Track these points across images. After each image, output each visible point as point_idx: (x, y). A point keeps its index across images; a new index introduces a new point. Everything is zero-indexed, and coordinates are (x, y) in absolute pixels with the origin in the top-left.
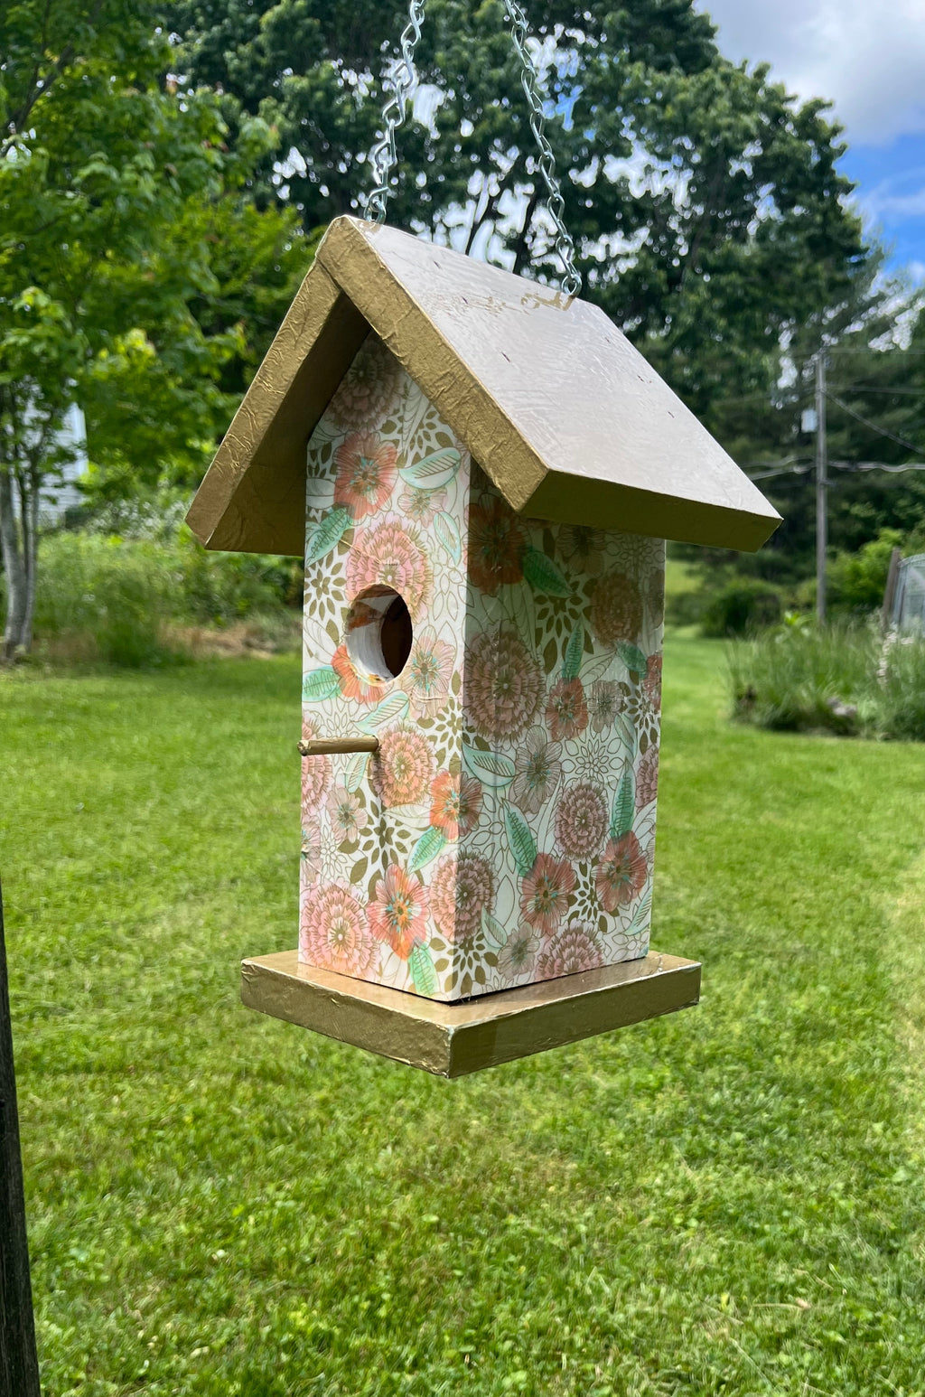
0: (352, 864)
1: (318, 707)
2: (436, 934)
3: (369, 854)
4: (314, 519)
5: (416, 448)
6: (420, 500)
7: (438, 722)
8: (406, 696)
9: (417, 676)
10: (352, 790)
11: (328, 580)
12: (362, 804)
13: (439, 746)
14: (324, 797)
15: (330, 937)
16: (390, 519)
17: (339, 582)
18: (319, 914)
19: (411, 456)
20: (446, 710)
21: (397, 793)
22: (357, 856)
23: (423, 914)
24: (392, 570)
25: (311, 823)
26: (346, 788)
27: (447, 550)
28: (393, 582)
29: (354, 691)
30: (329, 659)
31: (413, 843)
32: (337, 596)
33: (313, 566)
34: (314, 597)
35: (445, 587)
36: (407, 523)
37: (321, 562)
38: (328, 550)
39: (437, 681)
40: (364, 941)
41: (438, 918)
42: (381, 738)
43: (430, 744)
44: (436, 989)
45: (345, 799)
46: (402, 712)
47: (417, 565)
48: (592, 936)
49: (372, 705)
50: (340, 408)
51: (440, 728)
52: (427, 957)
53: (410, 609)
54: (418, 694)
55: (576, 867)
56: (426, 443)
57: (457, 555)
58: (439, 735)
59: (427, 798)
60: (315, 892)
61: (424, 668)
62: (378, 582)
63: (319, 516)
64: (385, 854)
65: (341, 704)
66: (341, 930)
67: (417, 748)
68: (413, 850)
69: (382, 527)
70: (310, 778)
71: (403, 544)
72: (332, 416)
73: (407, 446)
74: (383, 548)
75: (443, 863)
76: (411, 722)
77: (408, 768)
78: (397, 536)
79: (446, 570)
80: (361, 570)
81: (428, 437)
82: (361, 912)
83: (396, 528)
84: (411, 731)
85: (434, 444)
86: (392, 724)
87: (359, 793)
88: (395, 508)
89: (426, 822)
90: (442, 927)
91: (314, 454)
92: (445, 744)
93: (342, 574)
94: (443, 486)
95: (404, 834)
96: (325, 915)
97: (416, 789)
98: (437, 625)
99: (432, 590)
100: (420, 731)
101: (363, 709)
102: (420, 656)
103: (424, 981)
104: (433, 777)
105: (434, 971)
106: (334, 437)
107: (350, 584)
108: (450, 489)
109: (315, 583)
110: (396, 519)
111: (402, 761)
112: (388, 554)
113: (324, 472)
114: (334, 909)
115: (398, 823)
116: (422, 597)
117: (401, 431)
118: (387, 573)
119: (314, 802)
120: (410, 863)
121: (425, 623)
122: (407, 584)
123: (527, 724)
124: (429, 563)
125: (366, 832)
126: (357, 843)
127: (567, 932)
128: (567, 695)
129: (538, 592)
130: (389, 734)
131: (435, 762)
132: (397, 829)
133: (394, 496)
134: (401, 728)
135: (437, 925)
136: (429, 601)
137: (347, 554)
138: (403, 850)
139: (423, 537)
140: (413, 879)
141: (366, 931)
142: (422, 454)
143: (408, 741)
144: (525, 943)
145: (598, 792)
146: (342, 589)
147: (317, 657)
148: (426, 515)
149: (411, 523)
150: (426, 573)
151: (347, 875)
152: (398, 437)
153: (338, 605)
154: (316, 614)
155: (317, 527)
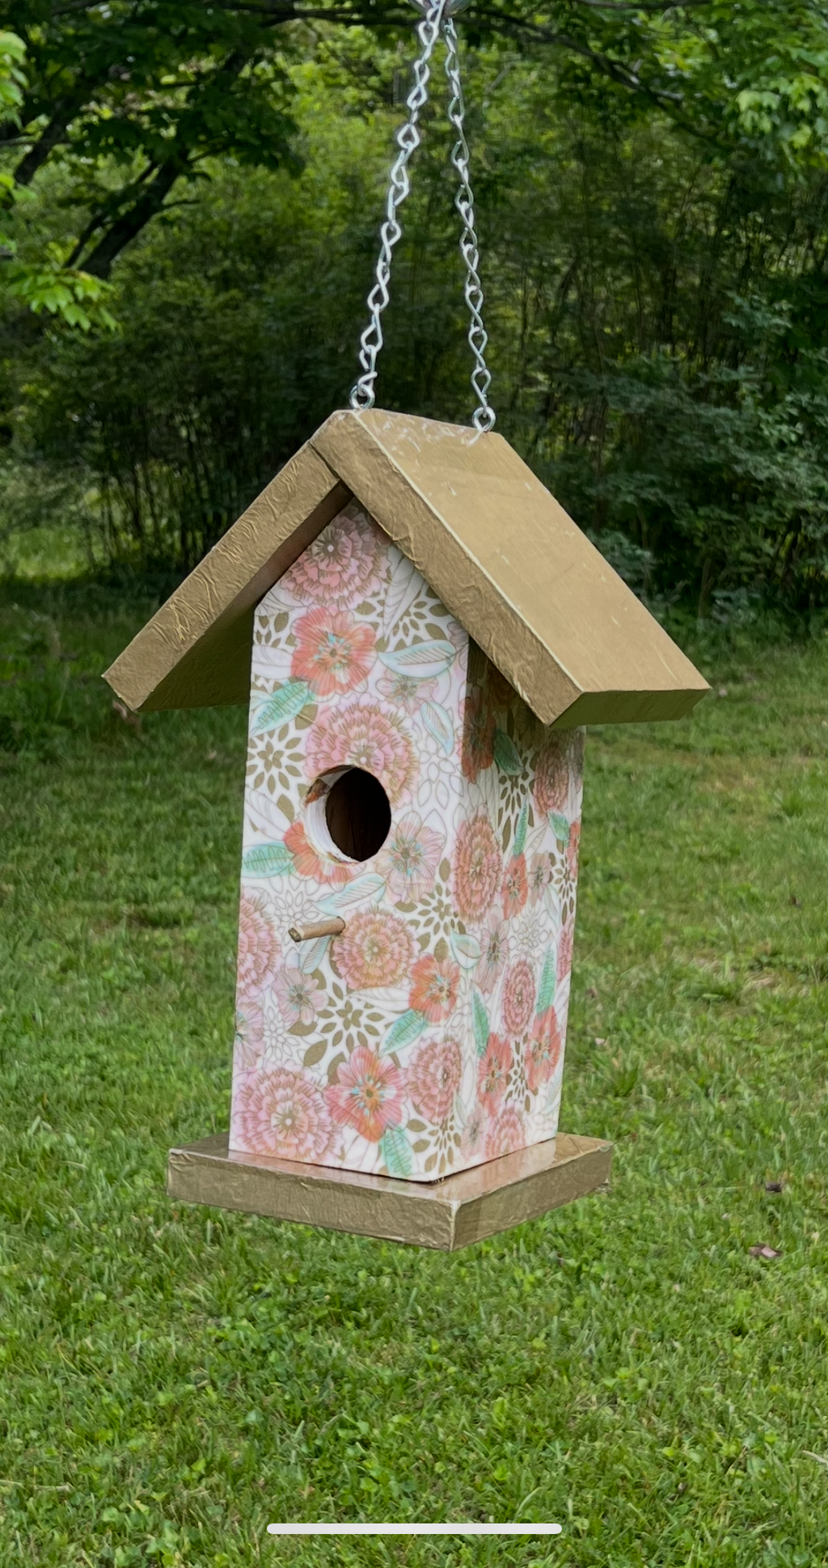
0: (306, 1047)
1: (262, 883)
2: (414, 1116)
3: (329, 1036)
4: (263, 688)
5: (401, 634)
6: (404, 687)
7: (421, 907)
8: (382, 879)
9: (396, 860)
10: (309, 970)
11: (280, 753)
12: (322, 985)
13: (422, 931)
14: (270, 978)
15: (274, 1122)
16: (365, 701)
17: (297, 757)
18: (260, 1099)
19: (394, 641)
20: (432, 896)
21: (367, 976)
22: (314, 1038)
23: (398, 1096)
24: (366, 752)
25: (251, 1004)
26: (300, 969)
27: (436, 740)
28: (368, 763)
29: (314, 869)
30: (280, 836)
31: (387, 1026)
32: (294, 772)
33: (261, 737)
34: (261, 768)
35: (433, 776)
36: (385, 707)
37: (271, 734)
38: (281, 722)
39: (421, 867)
40: (321, 1125)
41: (418, 1100)
42: (347, 919)
43: (411, 929)
44: (414, 1169)
45: (298, 980)
46: (376, 895)
47: (399, 751)
48: (519, 1115)
49: (336, 886)
50: (300, 579)
51: (423, 913)
52: (403, 1139)
53: (389, 793)
54: (396, 877)
55: (513, 1046)
56: (412, 632)
57: (449, 747)
58: (423, 919)
59: (406, 981)
60: (255, 1076)
61: (405, 853)
62: (348, 762)
63: (270, 686)
64: (350, 1038)
65: (295, 882)
66: (291, 1115)
67: (395, 932)
68: (386, 1035)
69: (355, 707)
70: (250, 958)
71: (382, 728)
72: (291, 586)
73: (389, 631)
74: (356, 729)
75: (423, 1046)
76: (388, 904)
77: (382, 951)
78: (374, 719)
79: (435, 759)
80: (325, 748)
81: (415, 626)
82: (317, 1096)
83: (373, 710)
84: (387, 914)
85: (423, 633)
86: (363, 906)
87: (317, 974)
88: (372, 690)
89: (405, 1005)
90: (422, 1108)
91: (264, 621)
92: (430, 929)
93: (300, 749)
94: (435, 677)
95: (376, 1017)
96: (267, 1100)
97: (393, 972)
98: (423, 812)
99: (417, 778)
100: (398, 914)
101: (325, 889)
102: (400, 841)
103: (399, 1163)
104: (413, 961)
105: (411, 1152)
106: (293, 608)
107: (310, 761)
108: (443, 680)
109: (262, 755)
110: (373, 702)
111: (374, 944)
112: (360, 736)
113: (277, 641)
114: (280, 1093)
115: (367, 1006)
116: (405, 783)
117: (381, 615)
118: (359, 755)
119: (255, 983)
120: (382, 1046)
121: (407, 809)
122: (386, 767)
123: (489, 905)
124: (414, 750)
125: (326, 1014)
126: (314, 1025)
127: (505, 1112)
128: (516, 871)
129: (502, 773)
130: (359, 916)
131: (416, 946)
132: (367, 1012)
133: (372, 678)
134: (375, 911)
135: (416, 1107)
136: (413, 787)
137: (308, 730)
138: (373, 1031)
139: (407, 724)
140: (386, 1062)
141: (324, 1115)
142: (408, 641)
143: (384, 924)
144: (477, 1124)
145: (531, 968)
146: (299, 765)
147: (263, 831)
148: (411, 703)
149: (393, 709)
150: (410, 759)
151: (299, 1057)
152: (379, 620)
153: (293, 781)
154: (264, 788)
155: (266, 697)
